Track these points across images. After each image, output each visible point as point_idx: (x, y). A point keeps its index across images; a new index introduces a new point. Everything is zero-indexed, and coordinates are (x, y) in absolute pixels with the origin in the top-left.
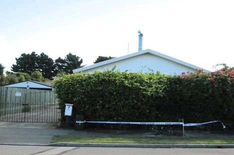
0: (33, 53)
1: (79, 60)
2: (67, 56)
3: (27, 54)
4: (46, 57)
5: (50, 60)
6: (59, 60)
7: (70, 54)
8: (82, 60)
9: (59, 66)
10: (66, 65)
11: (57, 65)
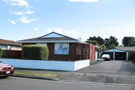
0: (95, 37)
1: (116, 39)
2: (110, 37)
3: (92, 37)
4: (101, 38)
5: (103, 39)
6: (106, 39)
7: (111, 36)
8: (117, 39)
9: (106, 42)
10: (109, 41)
11: (106, 41)
